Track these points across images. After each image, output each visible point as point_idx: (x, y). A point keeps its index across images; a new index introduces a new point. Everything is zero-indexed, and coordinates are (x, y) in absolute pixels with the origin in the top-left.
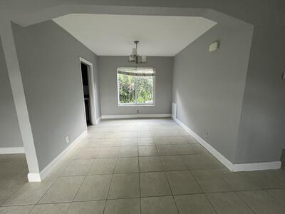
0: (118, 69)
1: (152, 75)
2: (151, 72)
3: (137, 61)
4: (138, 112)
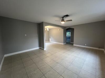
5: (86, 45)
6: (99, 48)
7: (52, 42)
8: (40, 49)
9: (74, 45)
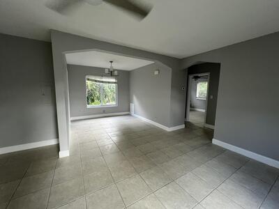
0: (87, 77)
1: (115, 83)
2: (114, 80)
3: (111, 74)
4: (104, 112)
7: (136, 115)
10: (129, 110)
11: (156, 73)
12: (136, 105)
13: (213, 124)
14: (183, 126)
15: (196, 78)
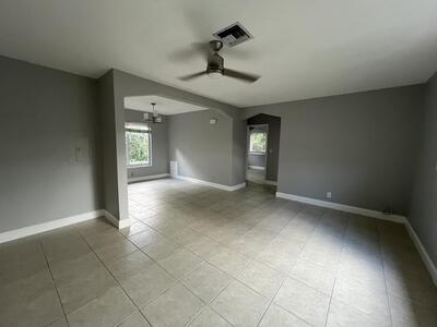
1: (148, 132)
5: (329, 195)
6: (387, 211)
7: (181, 177)
8: (102, 219)
9: (278, 194)
10: (169, 171)
11: (213, 122)
12: (180, 162)
13: (276, 180)
14: (244, 185)
15: (251, 128)
